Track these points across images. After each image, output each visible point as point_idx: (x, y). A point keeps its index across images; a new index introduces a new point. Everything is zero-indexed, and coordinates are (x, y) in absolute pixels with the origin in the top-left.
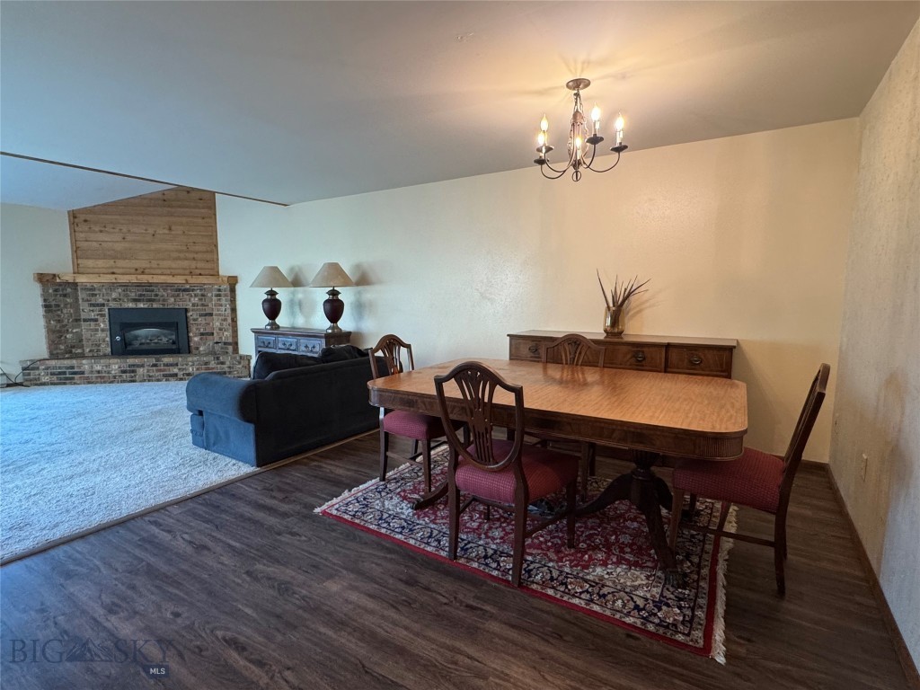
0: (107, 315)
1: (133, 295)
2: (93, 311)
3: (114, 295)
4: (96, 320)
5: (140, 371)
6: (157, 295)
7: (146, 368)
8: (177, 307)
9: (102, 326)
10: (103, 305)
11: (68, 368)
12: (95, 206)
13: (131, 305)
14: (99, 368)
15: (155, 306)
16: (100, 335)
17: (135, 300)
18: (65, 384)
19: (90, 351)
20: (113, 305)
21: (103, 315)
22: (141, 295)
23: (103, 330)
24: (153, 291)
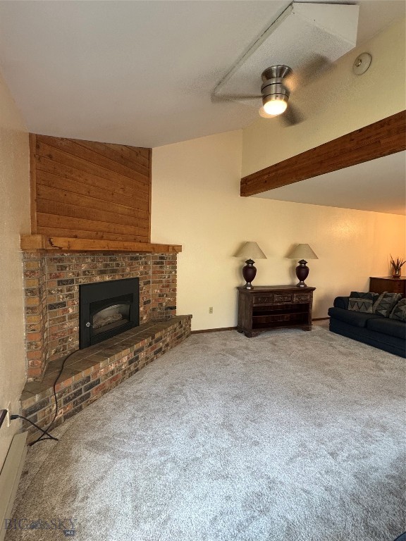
0: (77, 296)
1: (100, 266)
2: (61, 291)
3: (84, 267)
4: (63, 304)
5: (142, 355)
6: (118, 265)
7: (145, 349)
8: (132, 277)
9: (71, 311)
10: (72, 281)
11: (83, 383)
12: (62, 139)
13: (98, 279)
14: (112, 367)
15: (117, 278)
16: (68, 325)
17: (102, 272)
18: (80, 409)
19: (56, 352)
20: (83, 280)
21: (71, 296)
22: (106, 265)
23: (71, 317)
24: (115, 260)
